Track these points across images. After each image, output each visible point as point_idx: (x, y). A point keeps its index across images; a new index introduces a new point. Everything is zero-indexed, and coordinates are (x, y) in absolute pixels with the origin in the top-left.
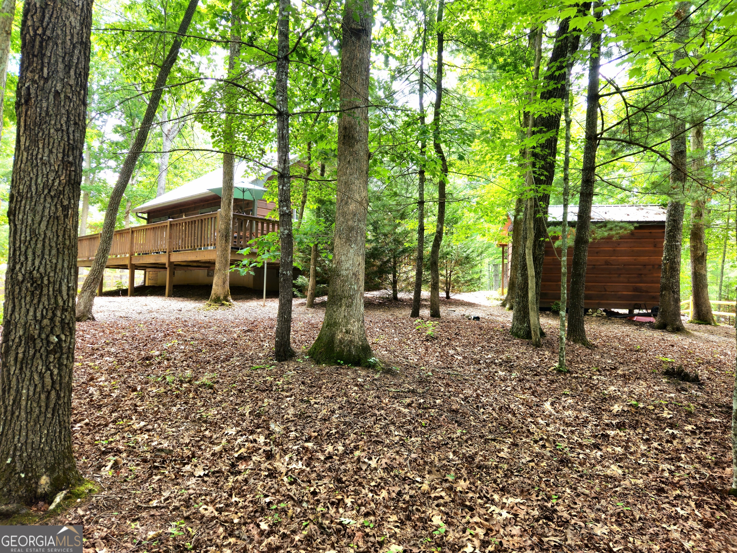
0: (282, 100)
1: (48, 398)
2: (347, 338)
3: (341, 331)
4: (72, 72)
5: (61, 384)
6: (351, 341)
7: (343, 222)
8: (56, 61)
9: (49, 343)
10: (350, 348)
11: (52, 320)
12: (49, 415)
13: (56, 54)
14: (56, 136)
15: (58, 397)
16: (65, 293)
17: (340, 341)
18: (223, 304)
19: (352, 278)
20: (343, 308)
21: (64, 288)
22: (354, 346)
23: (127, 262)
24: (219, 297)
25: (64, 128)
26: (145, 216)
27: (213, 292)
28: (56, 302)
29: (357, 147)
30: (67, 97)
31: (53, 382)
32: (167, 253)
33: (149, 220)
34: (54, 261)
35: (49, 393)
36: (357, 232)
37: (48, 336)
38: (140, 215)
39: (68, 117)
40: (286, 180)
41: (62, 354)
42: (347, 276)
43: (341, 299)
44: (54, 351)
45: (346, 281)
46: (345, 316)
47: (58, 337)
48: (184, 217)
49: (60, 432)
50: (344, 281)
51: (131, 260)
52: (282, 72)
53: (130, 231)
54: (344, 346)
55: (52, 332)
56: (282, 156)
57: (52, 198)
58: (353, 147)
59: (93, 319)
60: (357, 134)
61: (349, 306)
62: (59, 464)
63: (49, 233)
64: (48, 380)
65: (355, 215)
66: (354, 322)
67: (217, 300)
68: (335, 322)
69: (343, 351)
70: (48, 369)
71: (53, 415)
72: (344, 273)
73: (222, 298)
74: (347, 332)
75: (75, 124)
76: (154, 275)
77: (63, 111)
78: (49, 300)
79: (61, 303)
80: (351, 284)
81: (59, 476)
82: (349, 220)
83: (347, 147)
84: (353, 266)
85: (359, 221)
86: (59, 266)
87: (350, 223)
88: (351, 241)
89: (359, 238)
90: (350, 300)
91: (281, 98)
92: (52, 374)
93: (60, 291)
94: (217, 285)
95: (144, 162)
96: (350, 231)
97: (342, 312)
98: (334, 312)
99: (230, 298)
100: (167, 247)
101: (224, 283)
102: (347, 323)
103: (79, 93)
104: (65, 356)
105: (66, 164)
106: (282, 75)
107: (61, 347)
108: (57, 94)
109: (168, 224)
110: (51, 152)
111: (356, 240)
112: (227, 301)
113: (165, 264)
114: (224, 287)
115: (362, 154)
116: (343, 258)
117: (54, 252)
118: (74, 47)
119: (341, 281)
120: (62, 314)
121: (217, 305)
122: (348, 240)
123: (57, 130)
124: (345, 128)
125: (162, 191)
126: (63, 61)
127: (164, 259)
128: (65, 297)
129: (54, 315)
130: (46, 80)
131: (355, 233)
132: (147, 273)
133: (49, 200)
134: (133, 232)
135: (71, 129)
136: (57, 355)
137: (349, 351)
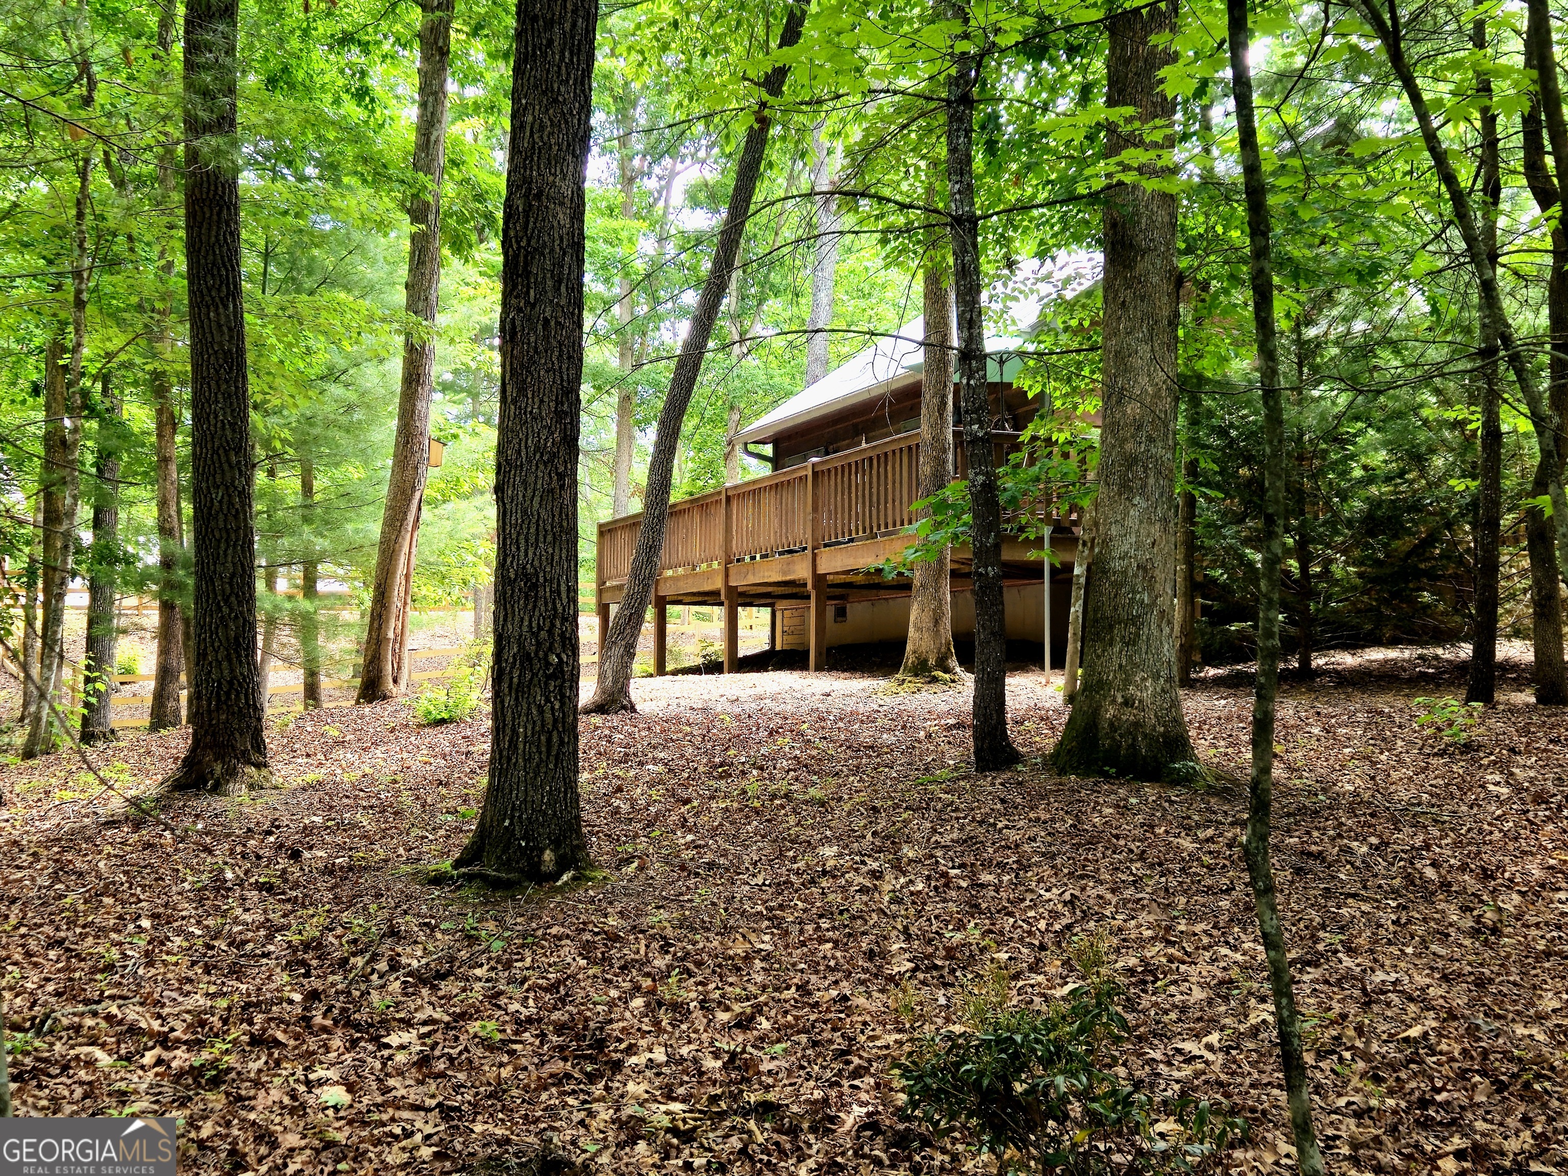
0: (959, 192)
1: (549, 740)
2: (1128, 716)
3: (1114, 701)
4: (563, 289)
5: (564, 723)
6: (1137, 724)
7: (1114, 446)
8: (544, 278)
9: (548, 664)
10: (1135, 739)
11: (550, 632)
12: (551, 766)
13: (543, 269)
14: (548, 379)
15: (562, 743)
16: (564, 596)
17: (1111, 724)
18: (935, 680)
19: (1135, 576)
20: (1116, 649)
21: (563, 588)
22: (1145, 736)
23: (718, 584)
24: (926, 661)
25: (556, 367)
26: (768, 450)
27: (909, 647)
28: (555, 608)
29: (1142, 266)
30: (558, 323)
31: (555, 721)
32: (808, 552)
33: (777, 462)
34: (550, 550)
35: (550, 733)
36: (1146, 468)
37: (546, 655)
38: (751, 447)
39: (561, 351)
40: (974, 363)
41: (564, 681)
42: (1124, 573)
43: (1111, 627)
44: (553, 677)
45: (1121, 585)
46: (1120, 666)
47: (558, 656)
48: (864, 445)
49: (566, 793)
50: (1118, 585)
51: (727, 576)
52: (958, 130)
53: (723, 497)
54: (1121, 736)
55: (551, 649)
56: (964, 312)
57: (545, 464)
58: (1132, 269)
59: (633, 709)
60: (1141, 236)
61: (1131, 642)
62: (565, 838)
63: (543, 513)
64: (548, 715)
65: (1139, 428)
66: (1144, 679)
67: (921, 670)
68: (1100, 681)
69: (1120, 746)
70: (548, 700)
71: (556, 766)
72: (1117, 565)
73: (932, 662)
74: (1128, 702)
75: (569, 357)
76: (796, 621)
77: (555, 344)
78: (546, 604)
79: (560, 610)
80: (1134, 592)
81: (565, 854)
82: (1124, 440)
83: (1120, 268)
84: (1138, 545)
85: (1151, 439)
86: (556, 558)
87: (1129, 446)
88: (1131, 489)
89: (1151, 481)
90: (1133, 630)
91: (957, 186)
92: (553, 708)
93: (559, 594)
94: (919, 629)
95: (772, 286)
96: (1129, 467)
97: (1116, 655)
98: (1098, 657)
99: (953, 662)
100: (809, 535)
101: (936, 622)
102: (1127, 682)
103: (573, 314)
104: (567, 684)
105: (559, 415)
106: (958, 137)
107: (562, 672)
108: (546, 321)
109: (810, 473)
110: (542, 401)
111: (1144, 486)
112: (947, 670)
113: (805, 585)
114: (937, 633)
115: (1155, 280)
116: (1114, 531)
117: (549, 538)
118: (564, 254)
119: (1111, 584)
120: (562, 624)
121: (919, 682)
122: (1125, 487)
123: (547, 371)
124: (1114, 225)
125: (818, 371)
126: (552, 277)
127: (801, 571)
128: (565, 601)
129: (553, 625)
130: (533, 306)
131: (1140, 469)
132: (779, 615)
133: (542, 467)
134: (728, 499)
135: (564, 366)
136: (558, 682)
137: (1133, 746)
